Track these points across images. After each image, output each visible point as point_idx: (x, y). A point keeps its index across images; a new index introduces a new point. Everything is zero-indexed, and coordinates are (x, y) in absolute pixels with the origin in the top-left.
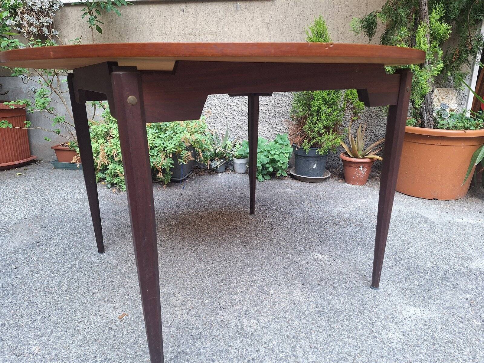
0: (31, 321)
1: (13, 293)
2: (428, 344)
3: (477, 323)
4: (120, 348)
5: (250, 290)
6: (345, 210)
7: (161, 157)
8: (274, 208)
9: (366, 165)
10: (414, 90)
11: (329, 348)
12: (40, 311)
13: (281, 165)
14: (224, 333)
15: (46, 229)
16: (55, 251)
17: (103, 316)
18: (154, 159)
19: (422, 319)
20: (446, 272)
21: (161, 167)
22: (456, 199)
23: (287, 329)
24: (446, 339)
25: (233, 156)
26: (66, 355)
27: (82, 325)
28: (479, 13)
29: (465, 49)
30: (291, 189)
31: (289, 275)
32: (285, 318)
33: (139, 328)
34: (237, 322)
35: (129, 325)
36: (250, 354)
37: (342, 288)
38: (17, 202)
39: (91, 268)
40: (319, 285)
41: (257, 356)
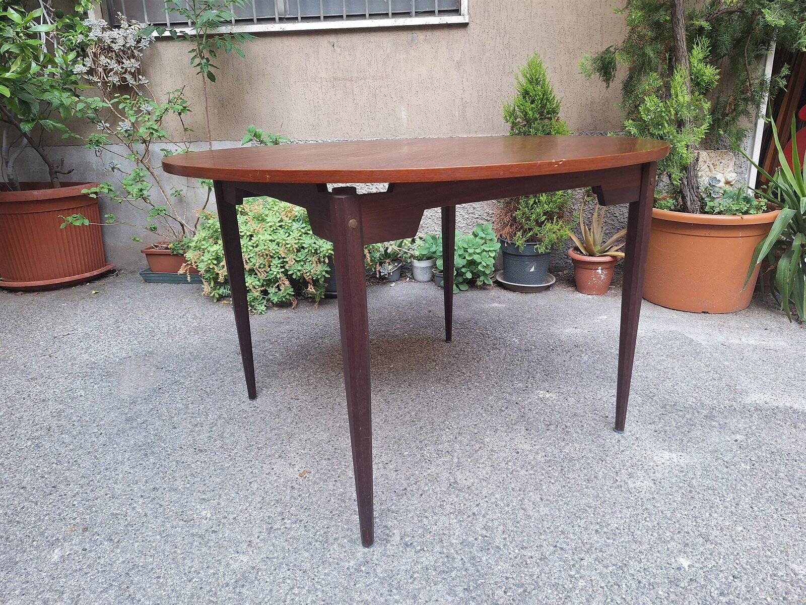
0: (188, 483)
1: (153, 453)
2: (684, 492)
3: (745, 467)
4: (310, 509)
5: (459, 439)
6: (578, 331)
7: (311, 262)
8: (478, 331)
9: (607, 266)
10: (670, 160)
11: (564, 499)
12: (197, 472)
13: (483, 268)
14: (434, 488)
15: (164, 370)
16: (189, 399)
17: (280, 474)
18: (302, 266)
19: (677, 465)
20: (713, 409)
21: (313, 277)
22: (735, 312)
23: (511, 481)
24: (706, 485)
25: (412, 256)
26: (246, 518)
27: (255, 486)
28: (761, 46)
29: (743, 96)
30: (500, 303)
31: (507, 419)
32: (507, 469)
33: (327, 485)
34: (448, 475)
35: (315, 483)
36: (469, 509)
37: (577, 432)
38: (109, 333)
39: (245, 418)
40: (548, 430)
41: (479, 511)
